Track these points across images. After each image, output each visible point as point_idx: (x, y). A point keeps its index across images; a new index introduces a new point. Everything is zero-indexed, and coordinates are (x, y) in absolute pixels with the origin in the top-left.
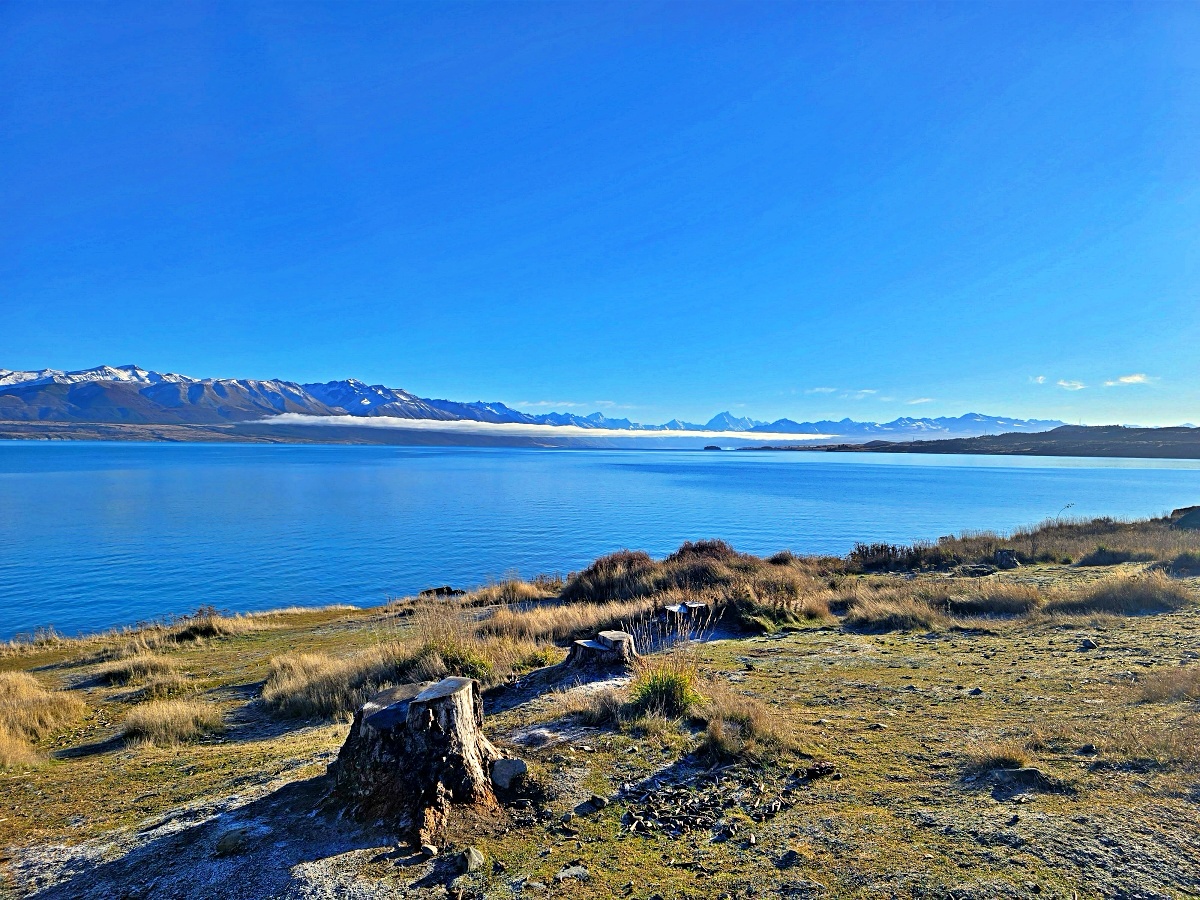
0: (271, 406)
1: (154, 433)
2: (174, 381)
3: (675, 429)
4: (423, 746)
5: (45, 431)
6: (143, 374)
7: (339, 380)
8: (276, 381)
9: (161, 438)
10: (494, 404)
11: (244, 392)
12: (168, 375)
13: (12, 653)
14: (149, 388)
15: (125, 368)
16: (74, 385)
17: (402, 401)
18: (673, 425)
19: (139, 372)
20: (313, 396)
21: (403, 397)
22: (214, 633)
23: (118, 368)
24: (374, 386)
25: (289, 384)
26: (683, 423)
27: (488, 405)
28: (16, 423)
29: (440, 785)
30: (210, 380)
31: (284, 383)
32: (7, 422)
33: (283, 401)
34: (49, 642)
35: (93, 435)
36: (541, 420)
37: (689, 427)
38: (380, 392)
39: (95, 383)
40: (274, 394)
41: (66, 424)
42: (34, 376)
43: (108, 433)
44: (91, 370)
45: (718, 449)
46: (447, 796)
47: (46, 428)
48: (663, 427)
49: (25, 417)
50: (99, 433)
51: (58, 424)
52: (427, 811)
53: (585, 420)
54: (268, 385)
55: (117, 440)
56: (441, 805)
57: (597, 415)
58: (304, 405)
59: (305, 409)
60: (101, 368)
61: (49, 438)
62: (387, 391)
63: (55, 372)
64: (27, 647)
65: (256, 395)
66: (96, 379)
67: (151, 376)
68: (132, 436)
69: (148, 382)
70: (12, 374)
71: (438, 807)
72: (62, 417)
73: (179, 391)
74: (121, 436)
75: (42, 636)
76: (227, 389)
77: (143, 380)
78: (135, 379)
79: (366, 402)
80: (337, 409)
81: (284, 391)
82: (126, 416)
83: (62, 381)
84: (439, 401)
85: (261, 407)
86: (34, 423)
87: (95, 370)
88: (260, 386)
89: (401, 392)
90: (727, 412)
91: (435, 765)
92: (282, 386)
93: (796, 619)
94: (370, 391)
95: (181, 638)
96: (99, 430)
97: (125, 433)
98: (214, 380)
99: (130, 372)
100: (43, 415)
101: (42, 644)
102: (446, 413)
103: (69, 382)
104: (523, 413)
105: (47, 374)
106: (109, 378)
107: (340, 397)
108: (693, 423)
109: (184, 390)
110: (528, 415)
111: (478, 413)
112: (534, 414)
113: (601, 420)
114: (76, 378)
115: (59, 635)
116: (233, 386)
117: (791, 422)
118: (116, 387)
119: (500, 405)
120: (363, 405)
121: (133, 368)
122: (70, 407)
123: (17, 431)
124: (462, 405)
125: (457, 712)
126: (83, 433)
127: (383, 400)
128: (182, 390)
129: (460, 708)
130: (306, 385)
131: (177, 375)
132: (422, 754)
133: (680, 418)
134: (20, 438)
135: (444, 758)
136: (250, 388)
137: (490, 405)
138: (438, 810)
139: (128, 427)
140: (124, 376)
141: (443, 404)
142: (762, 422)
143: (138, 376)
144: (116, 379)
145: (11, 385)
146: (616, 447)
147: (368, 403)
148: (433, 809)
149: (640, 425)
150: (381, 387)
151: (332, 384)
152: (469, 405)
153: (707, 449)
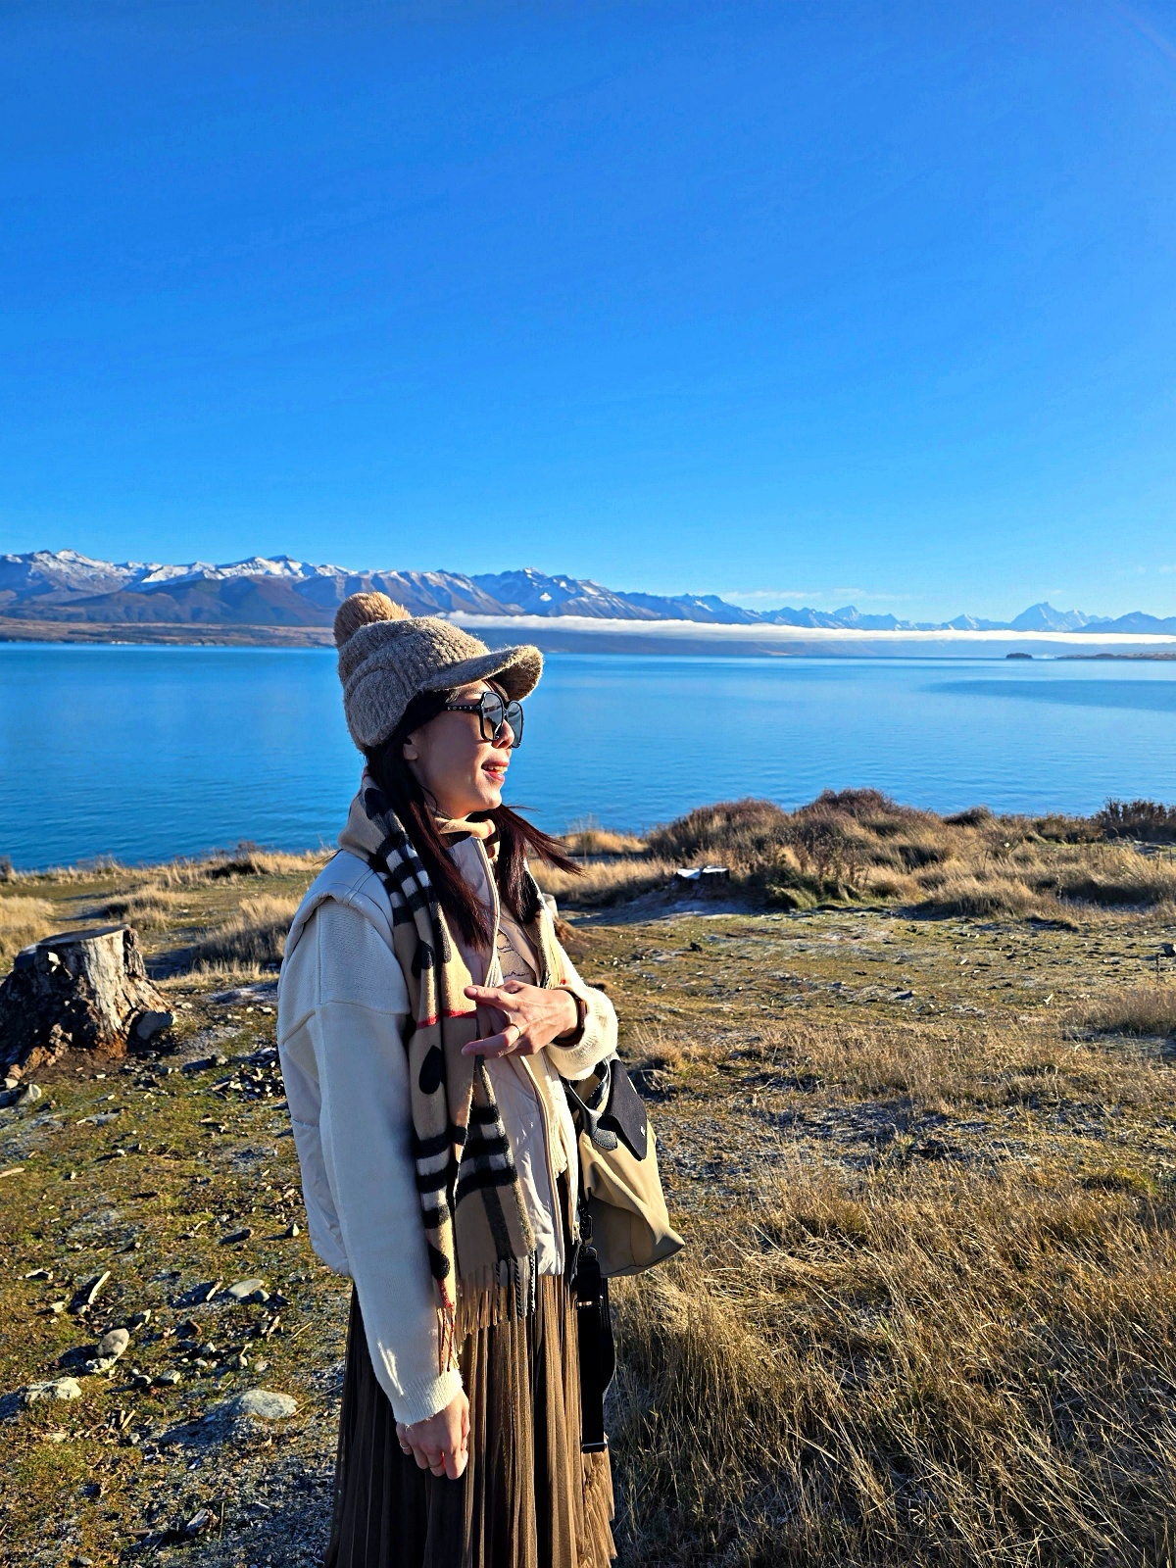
0: (435, 604)
1: (309, 638)
2: (328, 574)
3: (964, 629)
4: (47, 990)
5: (197, 634)
6: (296, 566)
7: (514, 570)
8: (441, 572)
9: (317, 643)
10: (706, 597)
11: (405, 587)
12: (323, 566)
13: (69, 880)
14: (304, 583)
15: (277, 560)
16: (226, 580)
17: (589, 596)
18: (961, 623)
19: (291, 564)
20: (485, 590)
21: (590, 591)
22: (252, 870)
23: (270, 560)
24: (556, 577)
25: (455, 576)
26: (977, 620)
27: (699, 599)
28: (169, 625)
29: (57, 1028)
30: (367, 572)
31: (451, 575)
32: (160, 625)
33: (449, 596)
34: (108, 871)
35: (246, 640)
36: (770, 618)
37: (984, 626)
38: (563, 584)
39: (246, 579)
40: (439, 589)
41: (219, 627)
42: (182, 571)
43: (262, 637)
44: (241, 563)
45: (1028, 657)
46: (64, 1039)
47: (198, 632)
48: (945, 626)
49: (178, 620)
50: (253, 636)
51: (210, 626)
52: (36, 1049)
53: (830, 617)
54: (433, 577)
55: (272, 645)
56: (54, 1045)
57: (850, 609)
58: (474, 602)
59: (474, 608)
60: (252, 560)
61: (203, 643)
62: (572, 583)
63: (205, 565)
64: (84, 874)
65: (419, 590)
66: (247, 572)
67: (305, 568)
68: (286, 641)
69: (301, 575)
70: (161, 569)
71: (51, 1048)
72: (214, 620)
73: (334, 587)
74: (276, 641)
75: (102, 864)
76: (387, 584)
77: (296, 574)
78: (287, 573)
79: (546, 597)
80: (513, 607)
81: (450, 584)
82: (280, 616)
83: (212, 577)
84: (636, 595)
85: (424, 604)
86: (186, 626)
87: (246, 562)
88: (424, 579)
89: (588, 584)
90: (1046, 603)
91: (57, 1008)
92: (449, 578)
93: (851, 894)
94: (551, 584)
95: (216, 874)
96: (253, 634)
97: (280, 637)
98: (372, 572)
99: (282, 564)
100: (196, 616)
101: (100, 872)
102: (644, 610)
103: (220, 577)
104: (744, 608)
105: (197, 568)
106: (260, 572)
107: (515, 592)
108: (992, 620)
109: (340, 584)
110: (752, 611)
111: (685, 610)
112: (759, 610)
113: (855, 617)
114: (227, 572)
115: (119, 864)
116: (393, 579)
117: (1147, 617)
118: (268, 582)
119: (715, 598)
120: (543, 602)
121: (284, 559)
122: (222, 607)
123: (170, 635)
124: (664, 599)
125: (89, 959)
126: (236, 637)
127: (567, 596)
128: (338, 586)
129: (93, 956)
130: (476, 577)
131: (332, 567)
132: (47, 996)
133: (971, 614)
134: (174, 643)
135: (67, 1003)
136: (412, 581)
137: (702, 599)
138: (49, 1050)
139: (282, 630)
140: (276, 569)
141: (639, 598)
142: (1101, 616)
143: (290, 569)
144: (268, 573)
145: (161, 582)
146: (875, 655)
147: (549, 598)
148: (43, 1048)
149: (912, 623)
150: (564, 578)
151: (506, 575)
152: (674, 600)
153: (1011, 657)
